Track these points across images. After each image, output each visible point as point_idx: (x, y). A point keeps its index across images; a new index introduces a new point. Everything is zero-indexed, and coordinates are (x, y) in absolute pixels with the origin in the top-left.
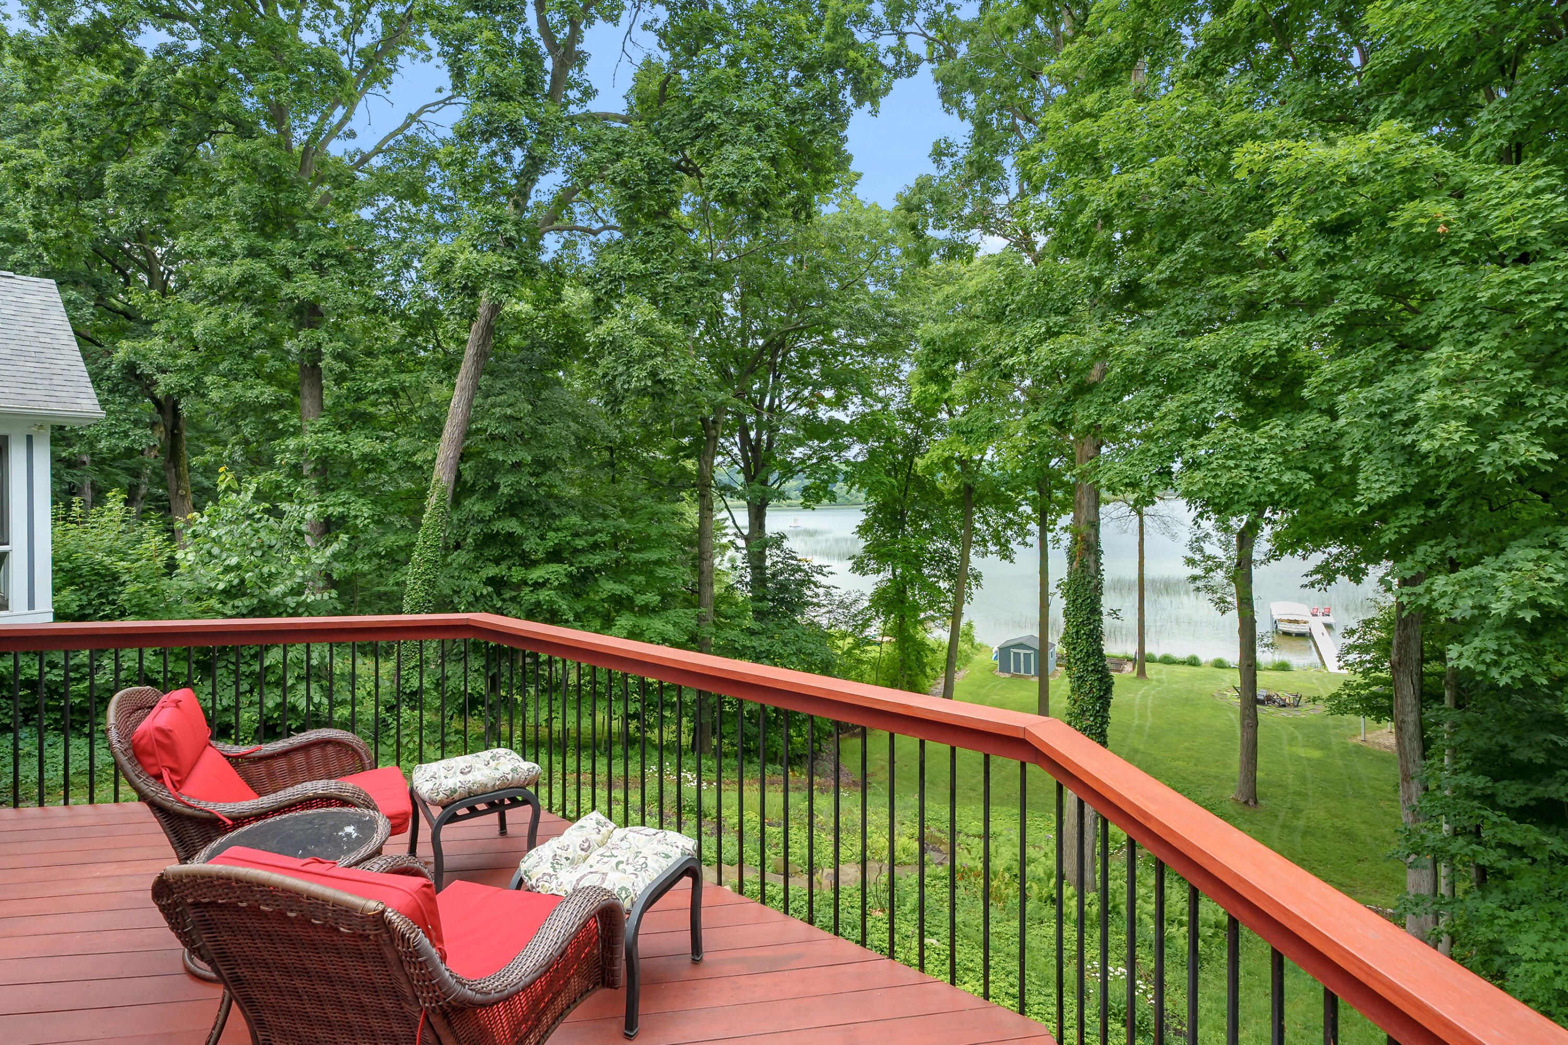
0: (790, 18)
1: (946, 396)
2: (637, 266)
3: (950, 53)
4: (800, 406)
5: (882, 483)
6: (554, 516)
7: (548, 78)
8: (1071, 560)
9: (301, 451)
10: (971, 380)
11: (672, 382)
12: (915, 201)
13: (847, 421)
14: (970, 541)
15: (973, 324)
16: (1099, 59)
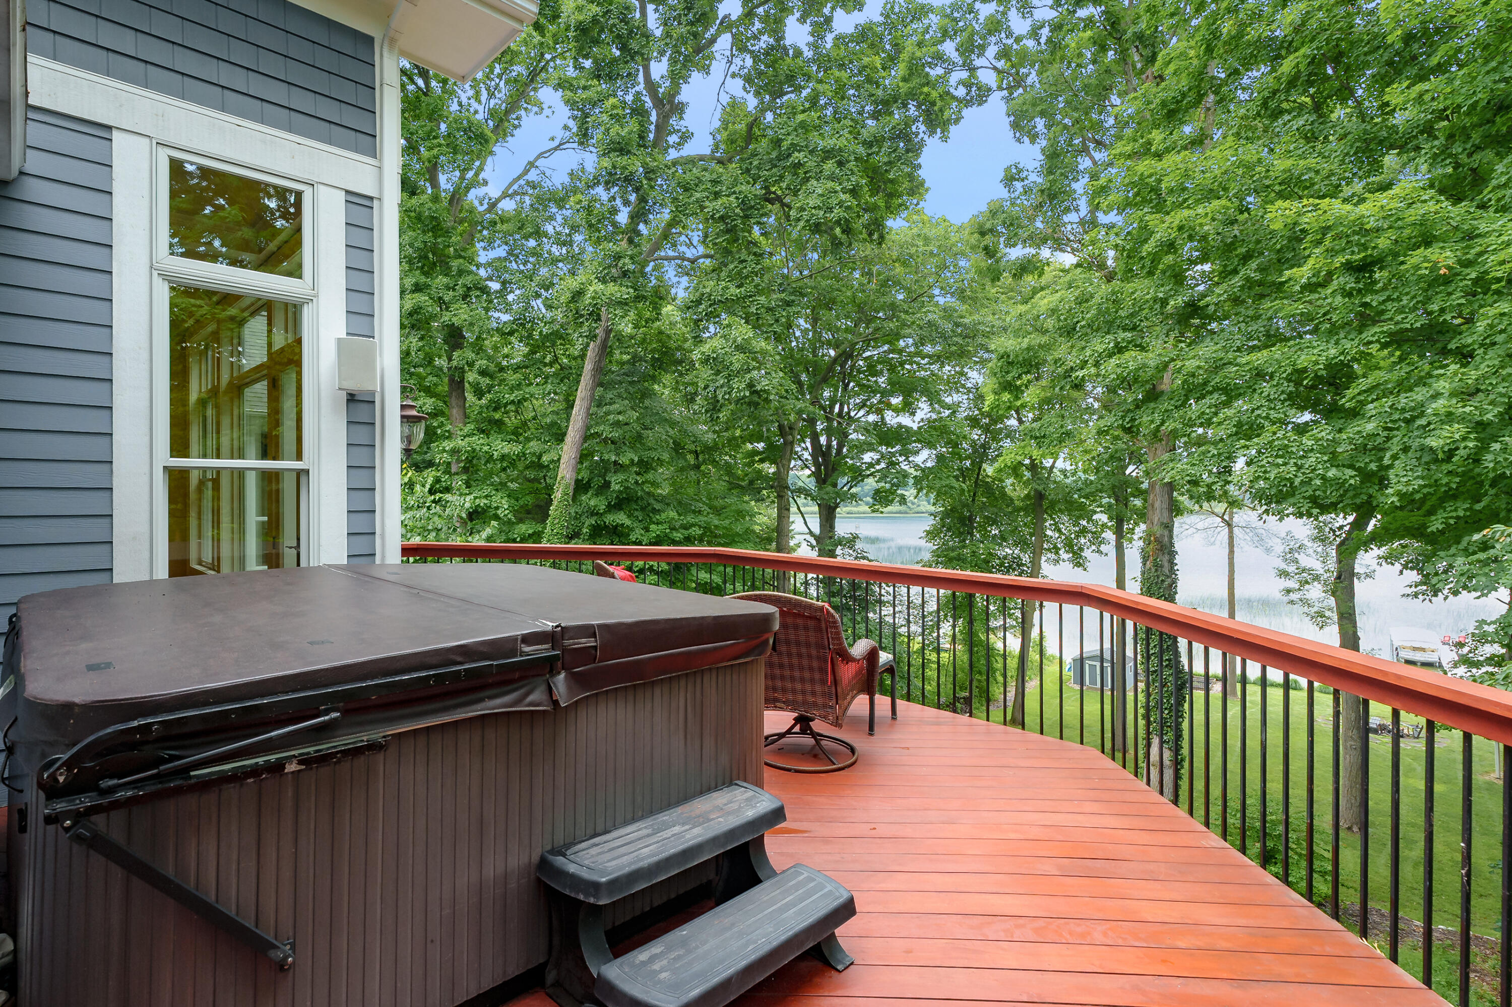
0: (866, 60)
1: (1018, 403)
2: (734, 291)
3: (1020, 81)
4: (868, 413)
5: (952, 487)
6: (655, 511)
7: (652, 127)
8: (1145, 560)
9: (455, 452)
10: (1043, 388)
11: (767, 392)
12: (988, 226)
13: (915, 427)
14: (1042, 548)
15: (1044, 339)
16: (1164, 104)
